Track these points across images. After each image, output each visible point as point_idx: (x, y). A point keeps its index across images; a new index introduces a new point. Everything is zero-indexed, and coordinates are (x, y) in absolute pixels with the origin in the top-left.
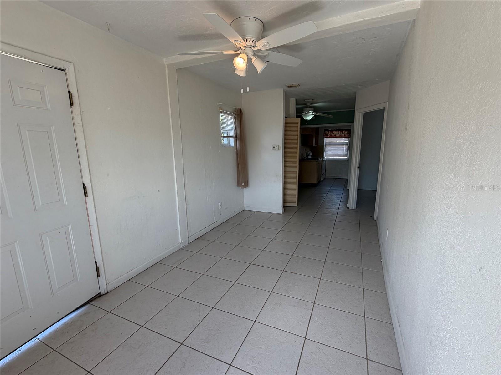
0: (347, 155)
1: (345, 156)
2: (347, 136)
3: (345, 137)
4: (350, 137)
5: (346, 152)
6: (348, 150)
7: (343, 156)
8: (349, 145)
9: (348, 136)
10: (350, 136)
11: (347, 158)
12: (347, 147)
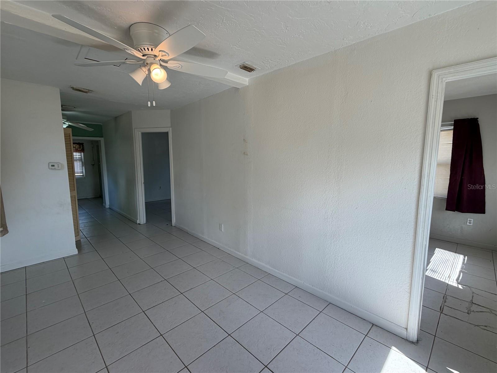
0: (83, 172)
1: (80, 174)
2: (80, 150)
3: (77, 151)
4: (83, 152)
5: (81, 169)
6: (83, 166)
7: (78, 173)
8: (83, 161)
9: (82, 150)
10: (84, 150)
11: (83, 175)
12: (81, 163)
